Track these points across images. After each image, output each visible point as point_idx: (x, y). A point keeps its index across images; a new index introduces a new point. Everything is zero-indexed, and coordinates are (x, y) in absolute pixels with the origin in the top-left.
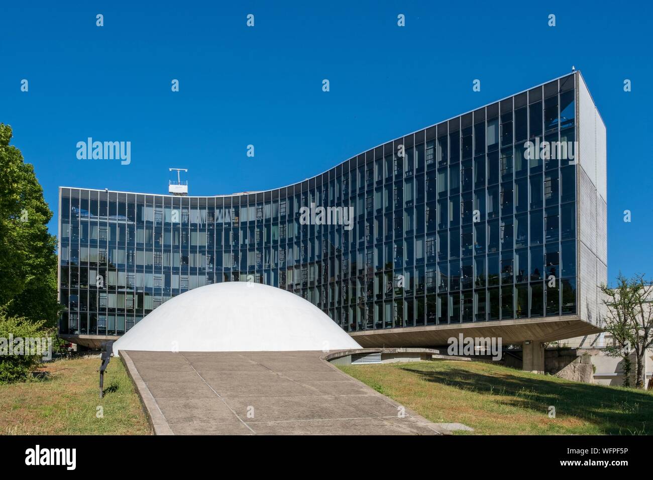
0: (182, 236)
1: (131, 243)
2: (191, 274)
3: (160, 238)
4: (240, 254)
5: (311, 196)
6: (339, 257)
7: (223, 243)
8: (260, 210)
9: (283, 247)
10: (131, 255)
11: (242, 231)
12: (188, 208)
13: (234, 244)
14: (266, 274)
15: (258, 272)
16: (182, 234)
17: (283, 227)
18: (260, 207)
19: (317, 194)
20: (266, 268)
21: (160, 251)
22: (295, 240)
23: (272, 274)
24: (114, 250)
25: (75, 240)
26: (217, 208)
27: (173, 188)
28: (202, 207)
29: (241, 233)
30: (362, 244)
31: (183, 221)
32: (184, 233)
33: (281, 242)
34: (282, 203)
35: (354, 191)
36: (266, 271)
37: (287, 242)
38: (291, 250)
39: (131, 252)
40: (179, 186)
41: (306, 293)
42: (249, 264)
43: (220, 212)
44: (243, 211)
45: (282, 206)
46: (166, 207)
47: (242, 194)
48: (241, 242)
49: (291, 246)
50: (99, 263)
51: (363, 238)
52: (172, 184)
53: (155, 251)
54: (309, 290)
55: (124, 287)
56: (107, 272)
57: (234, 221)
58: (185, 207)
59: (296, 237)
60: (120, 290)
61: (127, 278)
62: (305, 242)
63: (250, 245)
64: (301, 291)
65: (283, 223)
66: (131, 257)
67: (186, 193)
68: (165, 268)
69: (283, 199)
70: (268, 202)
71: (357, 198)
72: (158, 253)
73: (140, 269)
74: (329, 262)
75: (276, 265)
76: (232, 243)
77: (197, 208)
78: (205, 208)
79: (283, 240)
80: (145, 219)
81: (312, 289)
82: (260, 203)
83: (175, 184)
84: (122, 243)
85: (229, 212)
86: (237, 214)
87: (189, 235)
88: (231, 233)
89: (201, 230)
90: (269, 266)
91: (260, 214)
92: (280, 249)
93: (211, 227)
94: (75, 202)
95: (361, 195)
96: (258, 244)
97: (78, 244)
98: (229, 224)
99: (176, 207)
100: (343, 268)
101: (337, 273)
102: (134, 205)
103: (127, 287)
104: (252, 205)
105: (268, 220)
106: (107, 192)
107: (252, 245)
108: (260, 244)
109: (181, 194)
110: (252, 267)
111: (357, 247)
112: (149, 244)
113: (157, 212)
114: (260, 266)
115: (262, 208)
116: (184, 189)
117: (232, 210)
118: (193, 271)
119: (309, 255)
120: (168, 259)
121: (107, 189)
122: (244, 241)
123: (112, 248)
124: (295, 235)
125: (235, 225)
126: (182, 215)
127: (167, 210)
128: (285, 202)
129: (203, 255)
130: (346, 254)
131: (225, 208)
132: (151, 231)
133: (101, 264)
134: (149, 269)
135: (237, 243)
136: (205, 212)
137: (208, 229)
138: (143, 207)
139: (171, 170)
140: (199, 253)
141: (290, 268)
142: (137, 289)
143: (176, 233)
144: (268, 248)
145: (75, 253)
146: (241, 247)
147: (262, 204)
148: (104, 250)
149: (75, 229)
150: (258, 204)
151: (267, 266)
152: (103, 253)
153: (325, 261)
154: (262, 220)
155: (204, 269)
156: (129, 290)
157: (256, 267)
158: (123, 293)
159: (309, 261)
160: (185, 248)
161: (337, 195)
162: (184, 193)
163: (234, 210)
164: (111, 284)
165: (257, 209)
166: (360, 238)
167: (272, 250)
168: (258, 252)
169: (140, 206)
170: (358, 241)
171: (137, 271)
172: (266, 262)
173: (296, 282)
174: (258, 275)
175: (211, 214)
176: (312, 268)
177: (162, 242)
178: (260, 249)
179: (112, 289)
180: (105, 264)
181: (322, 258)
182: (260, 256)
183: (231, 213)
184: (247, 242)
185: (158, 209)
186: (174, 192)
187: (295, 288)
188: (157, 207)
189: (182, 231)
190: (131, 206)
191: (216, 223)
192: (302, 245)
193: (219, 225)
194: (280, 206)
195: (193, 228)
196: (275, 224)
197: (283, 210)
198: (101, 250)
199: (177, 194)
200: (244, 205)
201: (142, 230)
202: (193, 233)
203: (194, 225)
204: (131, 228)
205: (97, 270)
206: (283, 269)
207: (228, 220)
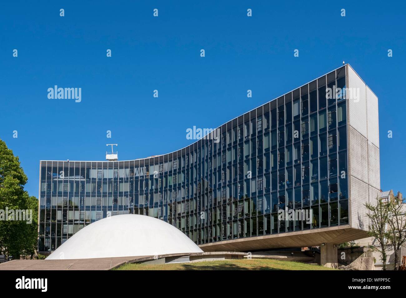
0: (114, 187)
1: (83, 193)
2: (119, 210)
3: (101, 188)
4: (149, 195)
5: (191, 156)
6: (207, 194)
7: (139, 189)
8: (162, 167)
9: (175, 189)
10: (82, 200)
11: (151, 181)
12: (117, 168)
13: (146, 189)
14: (165, 207)
15: (160, 206)
16: (114, 185)
17: (175, 177)
18: (162, 165)
19: (195, 154)
20: (165, 204)
21: (101, 196)
22: (182, 185)
23: (169, 207)
24: (72, 197)
25: (49, 193)
26: (135, 167)
27: (108, 157)
28: (126, 167)
29: (150, 182)
30: (220, 185)
31: (115, 177)
32: (115, 184)
33: (174, 186)
34: (174, 161)
35: (215, 151)
36: (164, 205)
37: (177, 186)
38: (180, 191)
39: (82, 198)
40: (113, 155)
41: (188, 218)
42: (154, 202)
43: (137, 169)
44: (151, 168)
45: (175, 163)
46: (104, 169)
47: (150, 157)
48: (150, 188)
49: (179, 189)
50: (63, 206)
51: (220, 181)
52: (108, 154)
53: (97, 197)
54: (190, 216)
55: (78, 220)
56: (68, 211)
57: (145, 175)
58: (116, 168)
59: (183, 183)
60: (75, 222)
61: (80, 214)
62: (188, 185)
63: (155, 189)
64: (186, 217)
65: (175, 174)
66: (82, 201)
67: (117, 159)
68: (103, 207)
69: (175, 159)
70: (166, 162)
71: (217, 155)
72: (99, 198)
73: (88, 208)
74: (201, 197)
75: (171, 201)
76: (144, 189)
77: (123, 168)
78: (128, 168)
79: (175, 185)
80: (91, 177)
81: (192, 215)
82: (161, 163)
83: (110, 154)
84: (77, 193)
85: (143, 169)
86: (148, 170)
87: (118, 185)
88: (144, 182)
89: (125, 182)
90: (167, 202)
91: (161, 169)
92: (173, 191)
93: (132, 180)
94: (49, 169)
95: (219, 154)
96: (160, 188)
97: (51, 195)
98: (143, 177)
99: (111, 168)
100: (209, 201)
101: (206, 204)
102: (85, 168)
103: (80, 220)
104: (156, 164)
105: (166, 173)
106: (68, 162)
107: (156, 189)
108: (161, 188)
109: (113, 160)
110: (157, 203)
111: (217, 187)
112: (93, 192)
113: (99, 172)
114: (161, 203)
115: (163, 166)
116: (115, 156)
117: (145, 168)
118: (121, 208)
119: (190, 194)
120: (105, 201)
121: (68, 160)
122: (152, 187)
123: (71, 196)
124: (182, 181)
125: (147, 177)
126: (114, 173)
127: (105, 170)
128: (176, 161)
129: (127, 197)
130: (211, 192)
131: (141, 167)
132: (95, 184)
133: (65, 207)
134: (93, 208)
135: (147, 189)
136: (128, 170)
137: (130, 181)
138: (90, 170)
139: (107, 145)
140: (124, 196)
141: (179, 203)
142: (86, 221)
143: (110, 184)
144: (166, 191)
145: (49, 201)
146: (150, 191)
147: (162, 163)
148: (66, 198)
149: (49, 186)
150: (160, 163)
151: (165, 202)
152: (66, 200)
153: (199, 197)
154: (163, 173)
155: (127, 206)
156: (81, 222)
157: (159, 204)
158: (77, 224)
159: (190, 198)
160: (115, 193)
161: (206, 154)
162: (115, 159)
163: (146, 168)
164: (70, 219)
165: (160, 166)
166: (219, 181)
167: (168, 192)
168: (160, 194)
169: (88, 169)
170: (217, 183)
171: (86, 210)
172: (165, 200)
173: (183, 212)
174: (160, 208)
175: (132, 171)
176: (192, 202)
177: (102, 191)
178: (161, 192)
179: (71, 222)
180: (67, 207)
181: (198, 195)
182: (161, 196)
183: (144, 170)
184: (154, 187)
185: (99, 170)
186: (109, 159)
187: (182, 215)
188: (98, 169)
189: (114, 183)
190: (83, 169)
191: (135, 177)
192: (186, 187)
193: (137, 178)
194: (174, 163)
195: (120, 181)
196: (170, 175)
197: (175, 166)
198: (64, 198)
199: (111, 160)
200: (152, 165)
201: (89, 184)
202: (121, 184)
203: (121, 179)
204: (83, 182)
205: (62, 211)
206: (175, 204)
207: (142, 174)
